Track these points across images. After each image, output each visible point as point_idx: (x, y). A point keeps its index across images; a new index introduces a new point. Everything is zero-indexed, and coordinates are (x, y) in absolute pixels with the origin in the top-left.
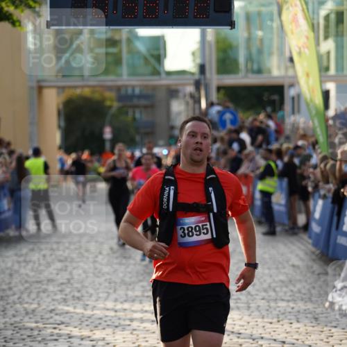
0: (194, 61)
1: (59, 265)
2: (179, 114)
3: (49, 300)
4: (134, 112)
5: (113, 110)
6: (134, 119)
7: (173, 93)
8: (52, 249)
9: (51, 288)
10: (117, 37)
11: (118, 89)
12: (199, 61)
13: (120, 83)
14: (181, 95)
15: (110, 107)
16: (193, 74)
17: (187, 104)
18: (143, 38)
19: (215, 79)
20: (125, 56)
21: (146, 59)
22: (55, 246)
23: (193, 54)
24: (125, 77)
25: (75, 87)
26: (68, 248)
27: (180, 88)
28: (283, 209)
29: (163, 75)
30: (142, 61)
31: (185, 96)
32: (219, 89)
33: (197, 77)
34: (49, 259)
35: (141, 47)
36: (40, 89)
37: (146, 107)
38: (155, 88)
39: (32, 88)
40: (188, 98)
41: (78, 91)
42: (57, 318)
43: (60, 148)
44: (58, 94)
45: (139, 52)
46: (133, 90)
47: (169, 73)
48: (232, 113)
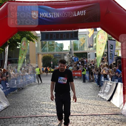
0: (69, 48)
1: (43, 90)
2: (66, 59)
3: (41, 97)
4: (57, 59)
5: (53, 58)
6: (57, 60)
7: (65, 55)
8: (41, 86)
9: (41, 94)
10: (54, 44)
11: (54, 54)
12: (70, 48)
13: (54, 53)
14: (66, 55)
15: (52, 58)
16: (69, 51)
17: (68, 57)
18: (59, 44)
19: (73, 52)
20: (55, 47)
21: (59, 48)
22: (42, 86)
23: (69, 47)
24: (55, 52)
25: (45, 54)
26: (44, 86)
27: (66, 53)
28: (88, 77)
29: (63, 51)
30: (58, 48)
31: (67, 55)
32: (74, 53)
33: (70, 51)
34: (41, 88)
35: (58, 46)
36: (38, 54)
37: (59, 58)
38: (61, 54)
39: (37, 54)
40: (68, 56)
41: (46, 55)
42: (43, 100)
43: (42, 66)
44: (42, 55)
45: (58, 47)
46: (57, 54)
47: (64, 51)
48: (77, 58)
